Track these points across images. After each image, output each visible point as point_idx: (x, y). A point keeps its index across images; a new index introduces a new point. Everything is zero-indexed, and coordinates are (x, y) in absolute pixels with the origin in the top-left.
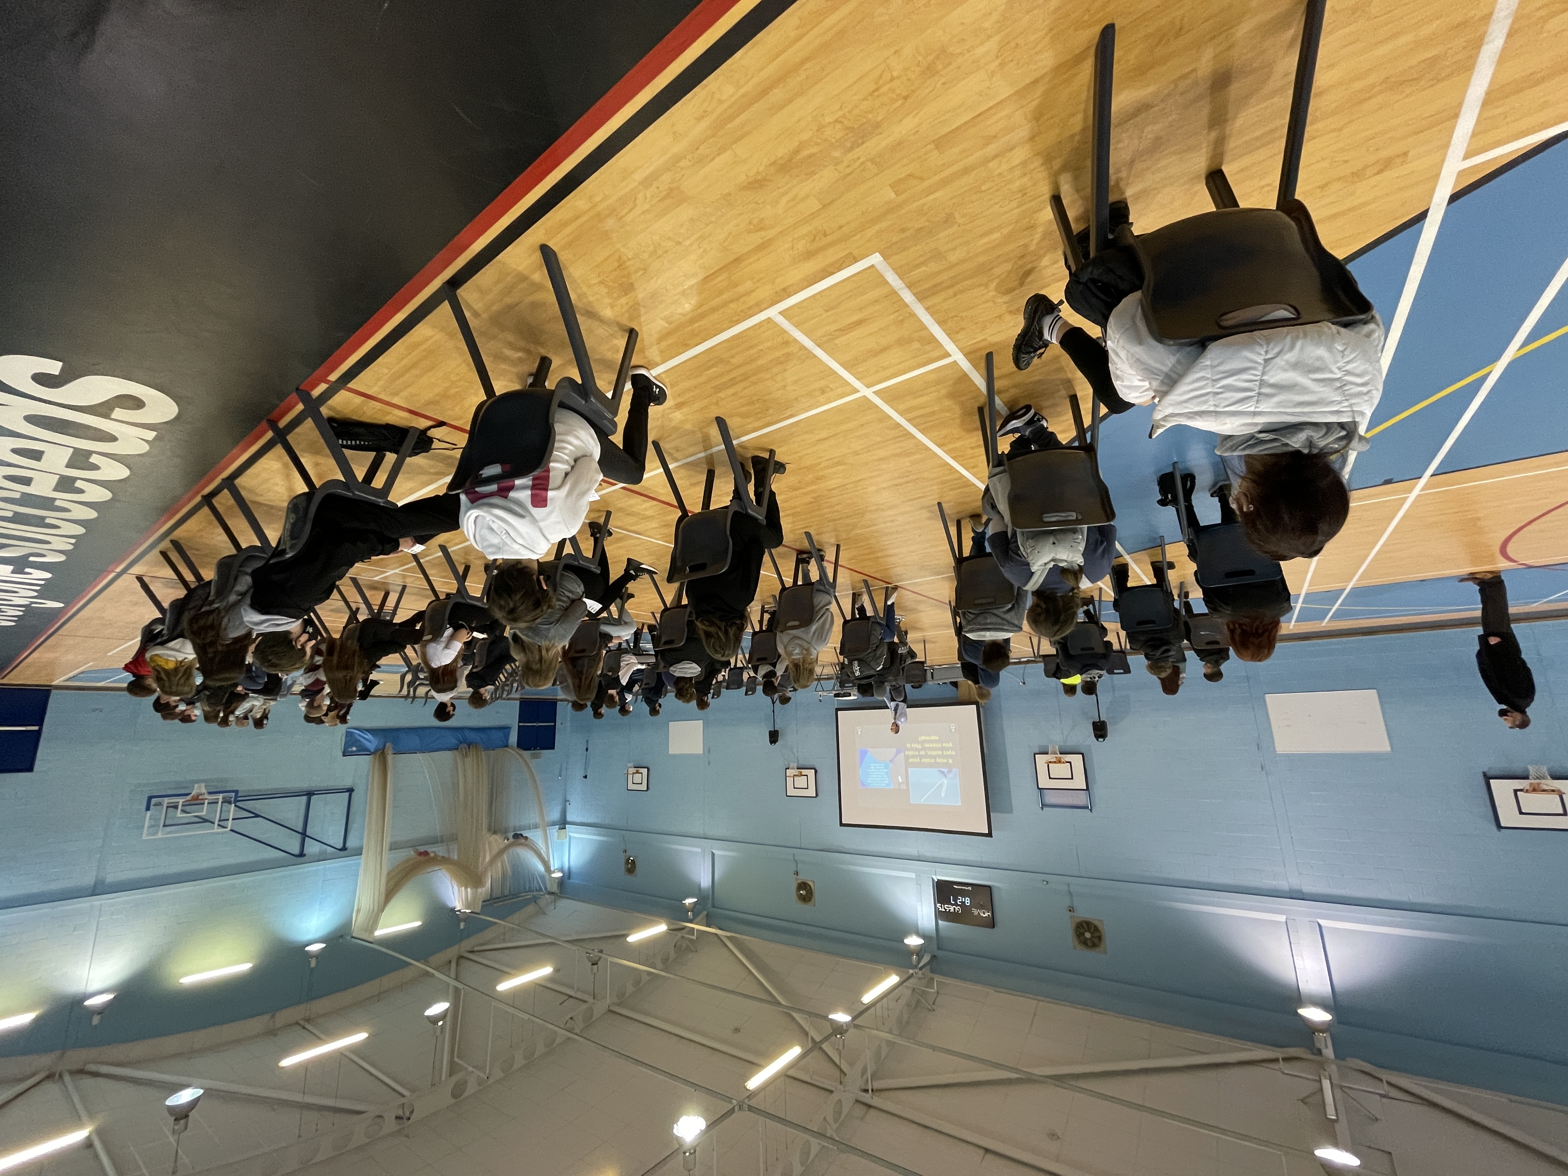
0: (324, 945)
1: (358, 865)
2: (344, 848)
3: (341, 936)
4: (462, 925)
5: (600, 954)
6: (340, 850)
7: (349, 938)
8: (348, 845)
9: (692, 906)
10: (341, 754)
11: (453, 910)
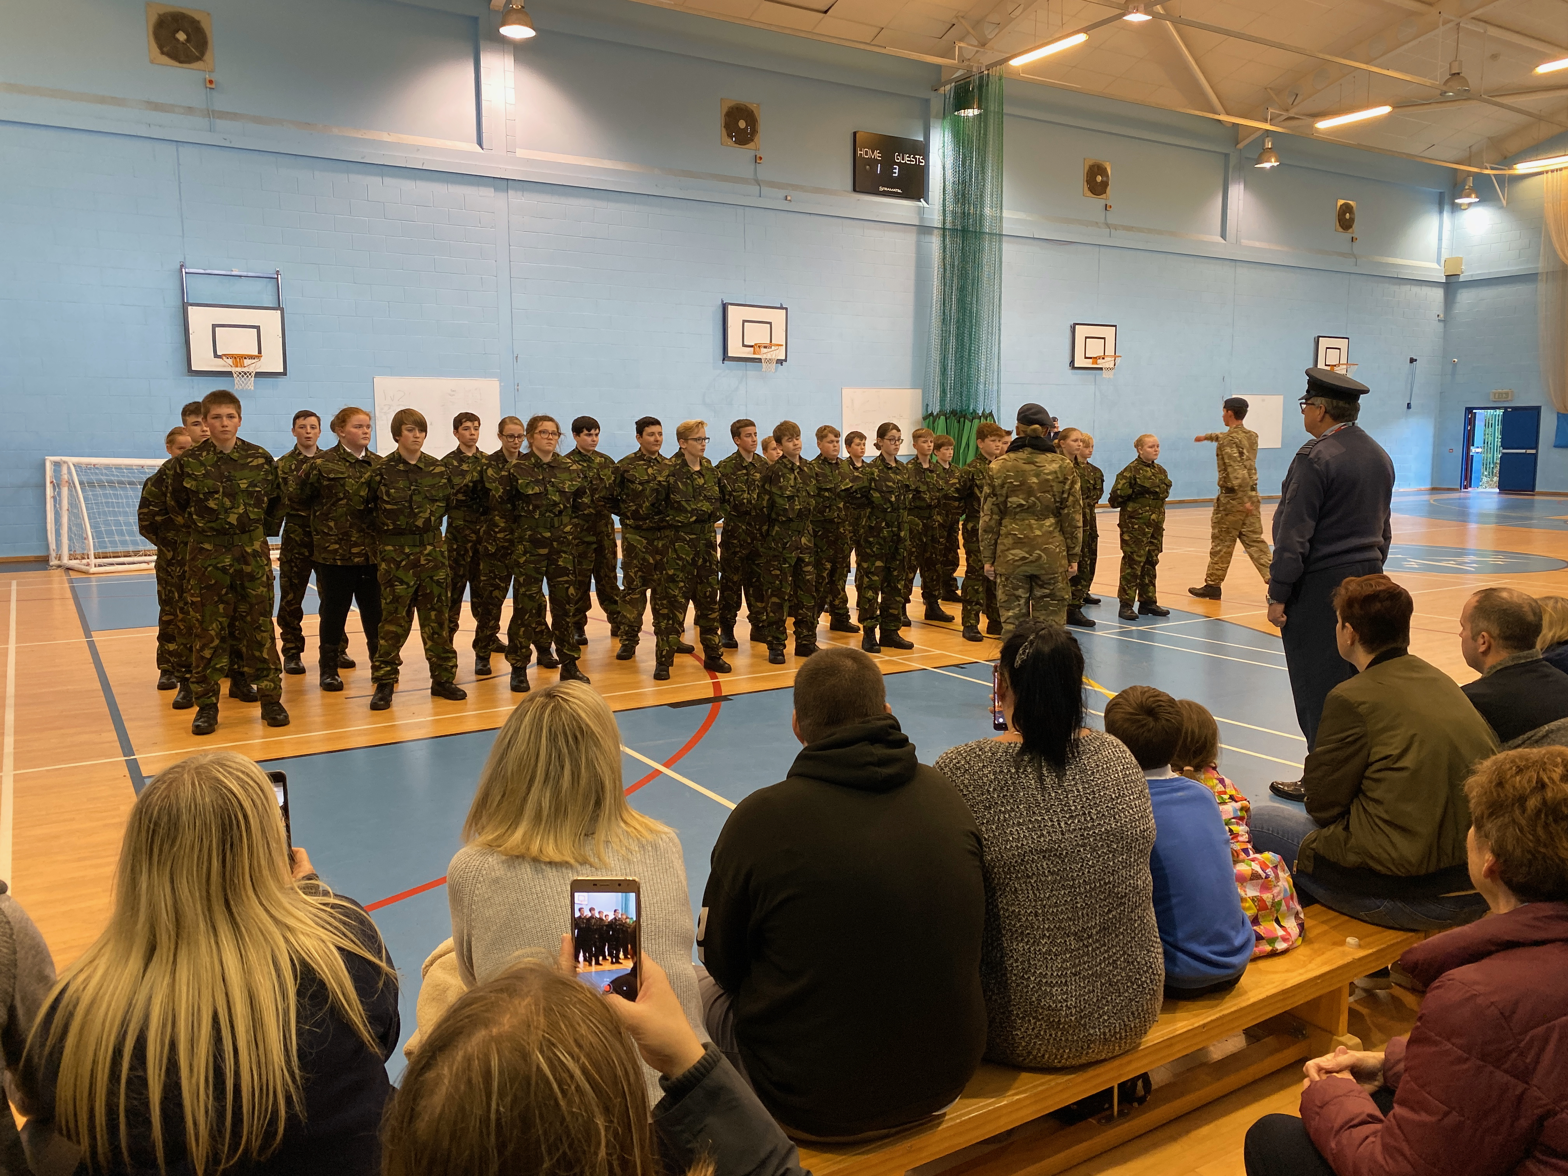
9: (1265, 157)
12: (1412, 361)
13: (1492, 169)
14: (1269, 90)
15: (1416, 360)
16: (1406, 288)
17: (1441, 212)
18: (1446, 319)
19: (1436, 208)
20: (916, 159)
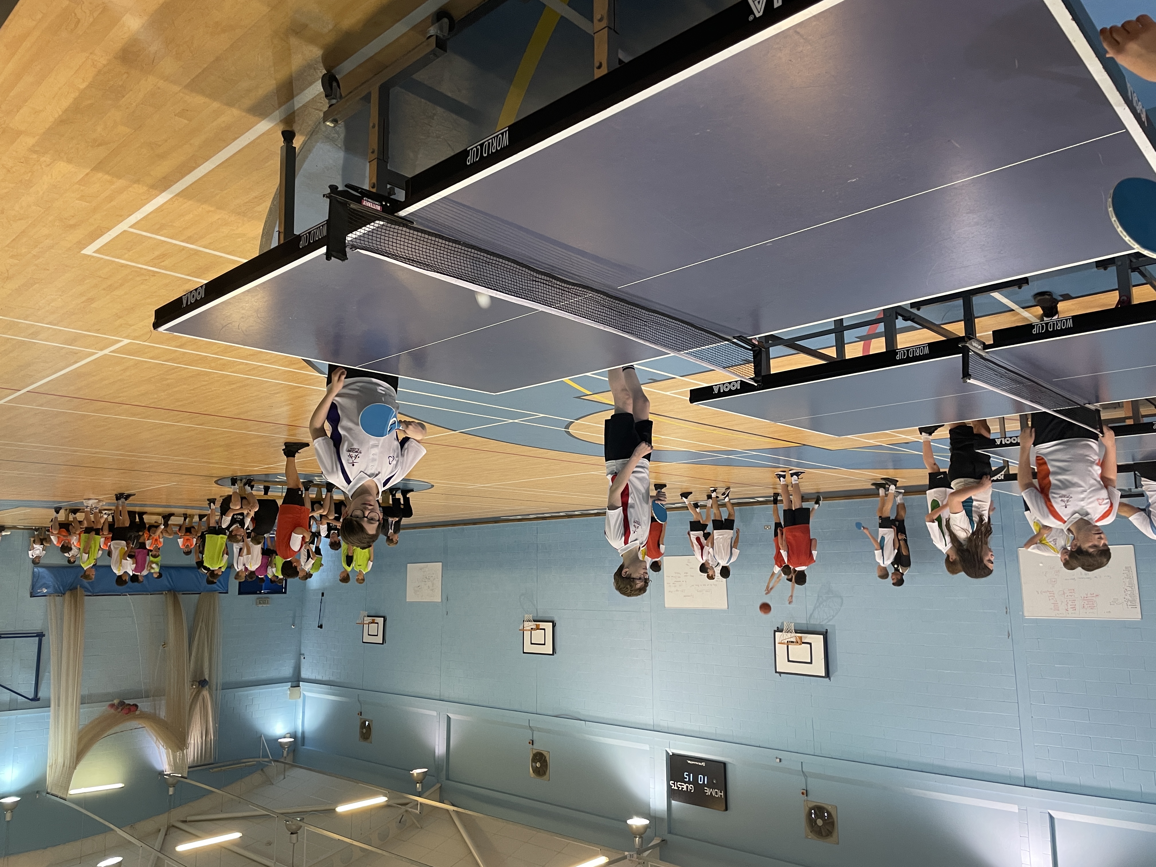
0: (19, 799)
1: (48, 717)
2: (36, 699)
3: (37, 792)
4: (171, 791)
5: (301, 824)
6: (31, 700)
7: (44, 794)
8: (40, 695)
9: (421, 777)
10: (29, 595)
11: (161, 773)
14: (419, 826)
16: (325, 678)
17: (303, 733)
18: (299, 655)
19: (306, 735)
20: (677, 787)
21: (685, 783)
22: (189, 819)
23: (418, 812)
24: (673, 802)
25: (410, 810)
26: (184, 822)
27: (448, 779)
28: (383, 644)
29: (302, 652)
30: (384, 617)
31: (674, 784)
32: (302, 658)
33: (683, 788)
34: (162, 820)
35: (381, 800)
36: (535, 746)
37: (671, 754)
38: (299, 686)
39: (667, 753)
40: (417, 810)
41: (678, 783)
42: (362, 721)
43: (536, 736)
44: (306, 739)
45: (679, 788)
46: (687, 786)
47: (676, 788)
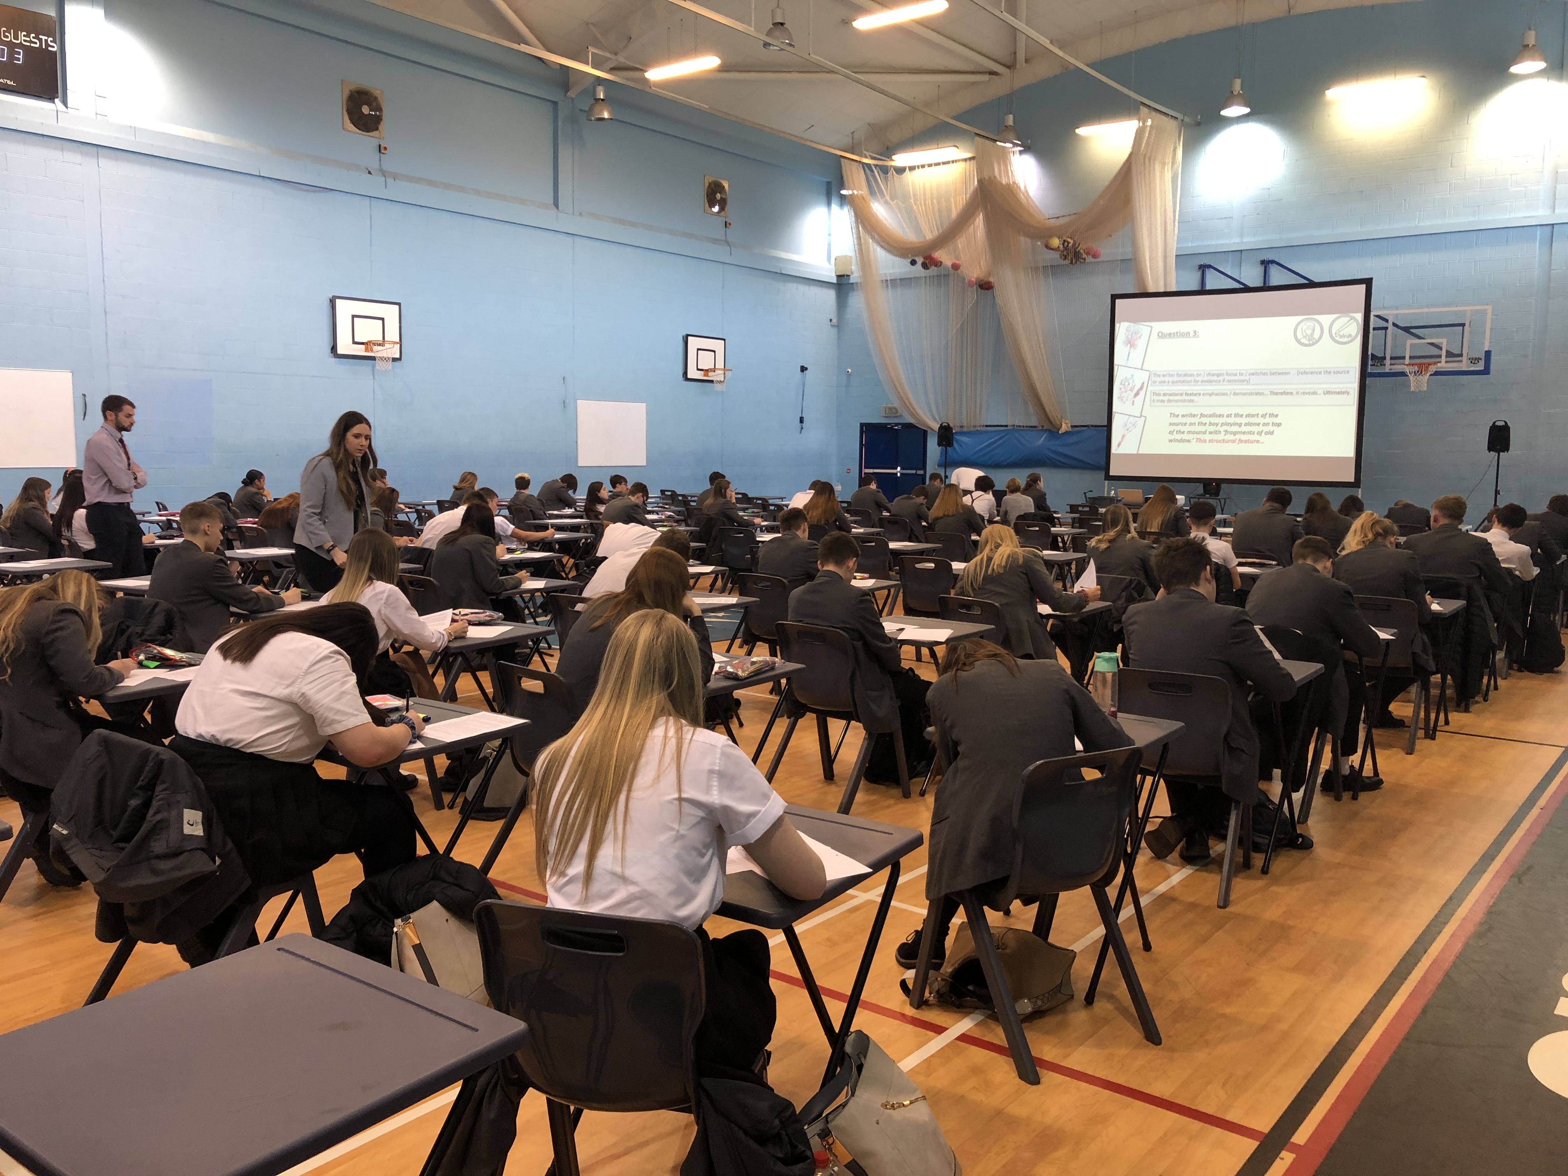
0: (1224, 113)
1: (1179, 240)
2: (1203, 269)
3: (1199, 124)
4: (1010, 120)
5: (768, 40)
6: (1207, 269)
7: (1188, 120)
8: (1198, 275)
11: (1027, 149)
12: (803, 369)
13: (873, 158)
14: (591, 27)
15: (806, 369)
16: (792, 287)
17: (829, 204)
18: (840, 324)
19: (824, 198)
20: (40, 40)
21: (21, 46)
22: (986, 77)
23: (592, 50)
24: (53, 14)
25: (608, 55)
26: (993, 73)
27: (555, 103)
28: (688, 335)
29: (835, 330)
30: (687, 379)
31: (47, 45)
32: (834, 321)
33: (28, 36)
34: (1025, 76)
35: (656, 74)
36: (374, 143)
37: (57, 100)
38: (837, 276)
39: (65, 103)
40: (593, 53)
41: (37, 46)
42: (723, 213)
43: (372, 159)
44: (825, 192)
45: (36, 37)
46: (16, 38)
47: (44, 38)
